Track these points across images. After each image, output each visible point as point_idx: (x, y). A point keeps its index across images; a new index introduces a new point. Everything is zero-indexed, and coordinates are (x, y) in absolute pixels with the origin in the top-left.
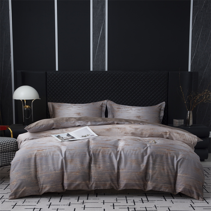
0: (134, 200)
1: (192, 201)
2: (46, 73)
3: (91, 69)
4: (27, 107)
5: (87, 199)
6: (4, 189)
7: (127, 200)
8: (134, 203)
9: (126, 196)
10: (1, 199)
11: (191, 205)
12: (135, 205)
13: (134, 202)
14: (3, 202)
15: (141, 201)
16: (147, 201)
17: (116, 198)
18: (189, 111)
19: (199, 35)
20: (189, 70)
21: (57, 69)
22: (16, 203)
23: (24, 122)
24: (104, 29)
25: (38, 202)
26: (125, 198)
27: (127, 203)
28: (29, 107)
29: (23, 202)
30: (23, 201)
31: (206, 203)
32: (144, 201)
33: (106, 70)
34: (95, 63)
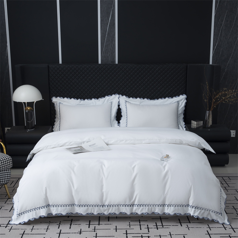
0: (148, 225)
1: (208, 226)
2: (48, 66)
3: (100, 62)
4: (29, 109)
5: (99, 225)
6: (10, 211)
7: (140, 225)
8: (148, 230)
9: (139, 220)
10: (8, 225)
11: (207, 231)
12: (149, 232)
13: (148, 228)
14: (10, 230)
15: (156, 227)
16: (162, 227)
17: (130, 223)
18: (208, 112)
19: (222, 21)
20: (211, 63)
21: (60, 62)
22: (25, 231)
23: (26, 125)
24: (113, 15)
25: (47, 228)
26: (139, 222)
27: (141, 229)
28: (31, 108)
29: (32, 230)
30: (32, 228)
31: (224, 228)
32: (158, 227)
33: (117, 62)
34: (103, 54)
